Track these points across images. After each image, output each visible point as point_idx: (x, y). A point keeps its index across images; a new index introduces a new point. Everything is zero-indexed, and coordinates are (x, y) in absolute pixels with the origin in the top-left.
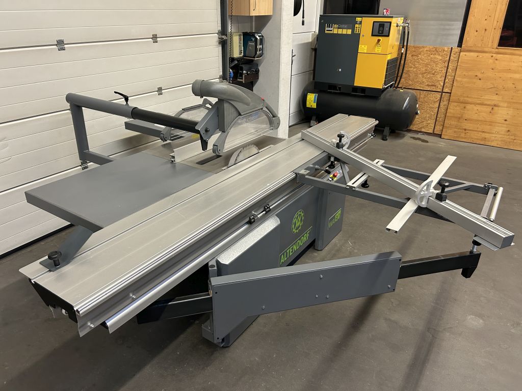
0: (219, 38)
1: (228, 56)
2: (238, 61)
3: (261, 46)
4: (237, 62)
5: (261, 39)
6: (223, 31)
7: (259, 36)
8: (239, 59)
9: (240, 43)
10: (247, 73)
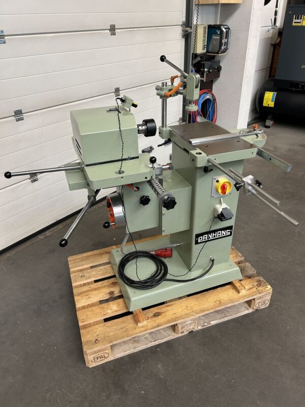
0: (183, 31)
1: (192, 52)
2: (201, 57)
3: (226, 40)
4: (199, 59)
5: (227, 32)
6: (188, 23)
7: (225, 28)
8: (202, 56)
9: (204, 37)
10: (209, 71)
